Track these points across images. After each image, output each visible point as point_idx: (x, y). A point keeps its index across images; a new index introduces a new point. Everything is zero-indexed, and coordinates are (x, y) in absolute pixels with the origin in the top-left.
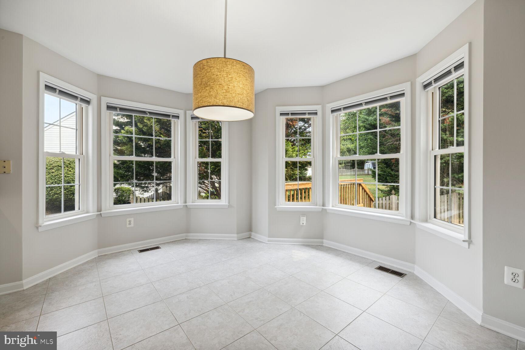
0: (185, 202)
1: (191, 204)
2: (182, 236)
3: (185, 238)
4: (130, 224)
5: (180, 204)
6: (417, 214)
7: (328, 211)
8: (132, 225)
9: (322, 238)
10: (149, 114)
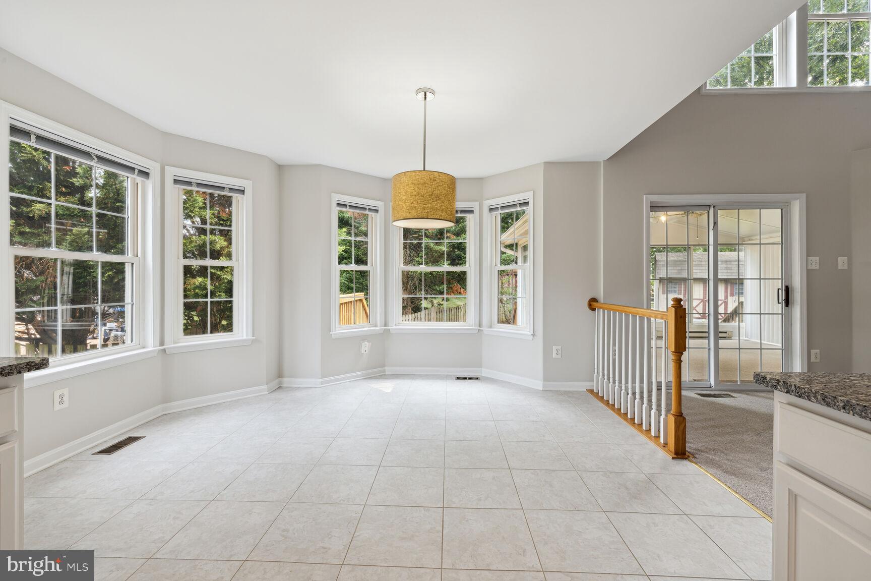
0: (162, 343)
1: (173, 346)
2: (158, 410)
3: (161, 414)
4: (61, 402)
5: (154, 347)
6: (485, 321)
7: (391, 331)
8: (66, 404)
9: (384, 366)
10: (96, 160)
